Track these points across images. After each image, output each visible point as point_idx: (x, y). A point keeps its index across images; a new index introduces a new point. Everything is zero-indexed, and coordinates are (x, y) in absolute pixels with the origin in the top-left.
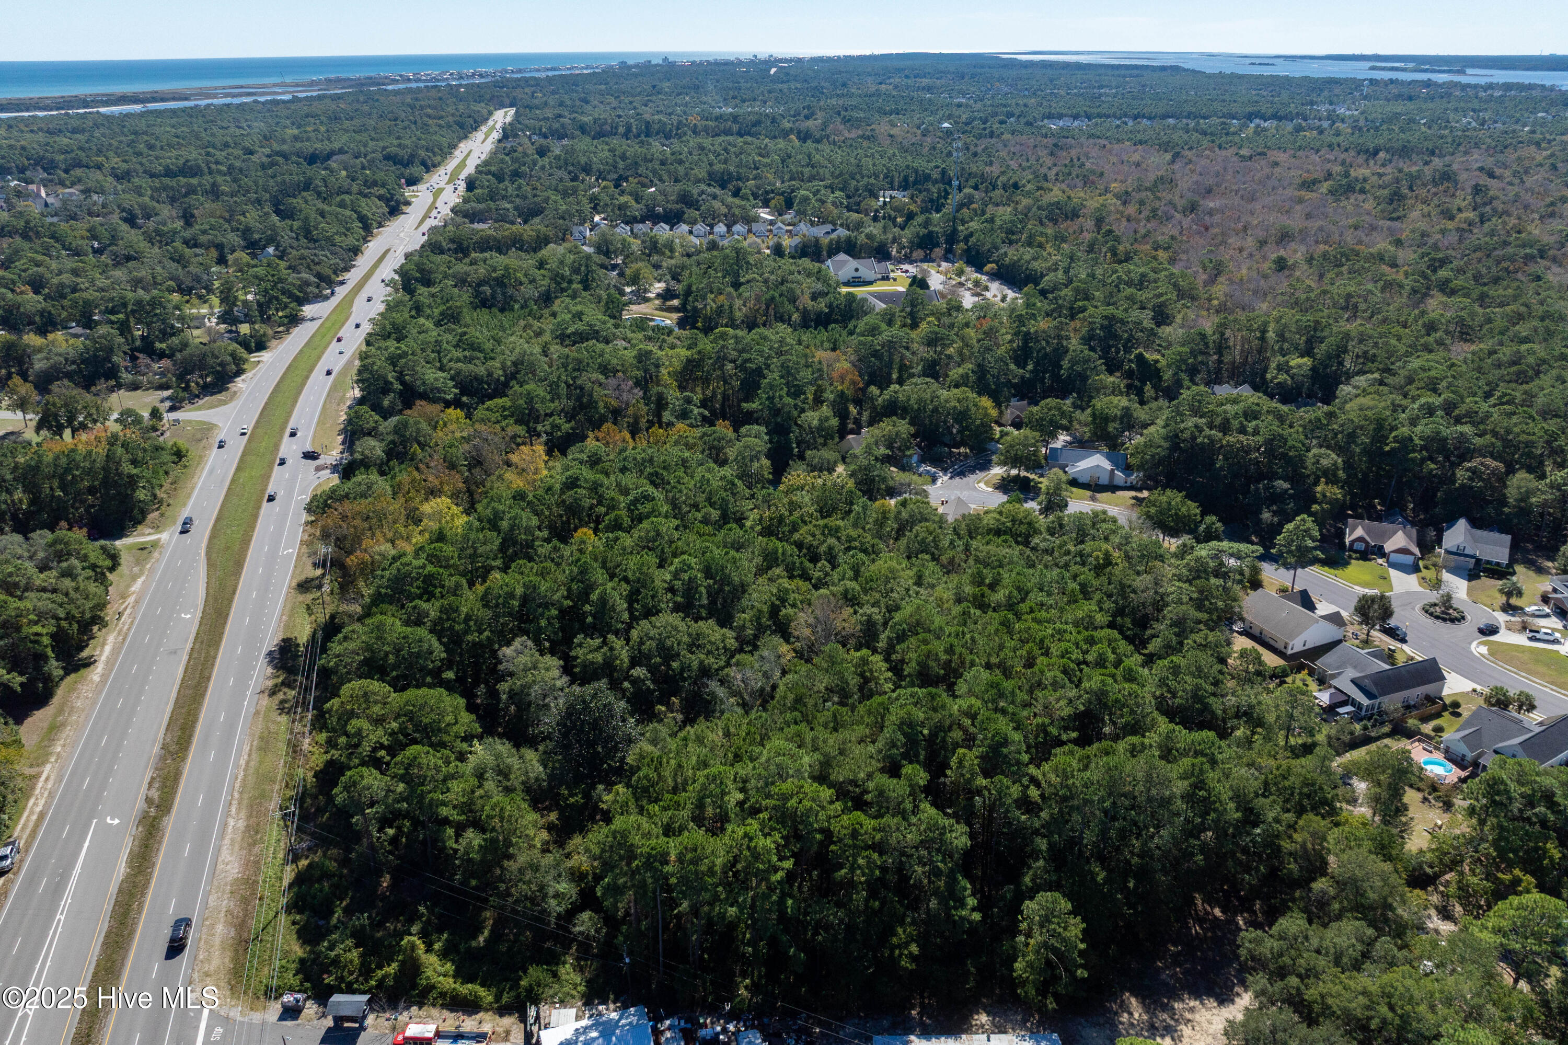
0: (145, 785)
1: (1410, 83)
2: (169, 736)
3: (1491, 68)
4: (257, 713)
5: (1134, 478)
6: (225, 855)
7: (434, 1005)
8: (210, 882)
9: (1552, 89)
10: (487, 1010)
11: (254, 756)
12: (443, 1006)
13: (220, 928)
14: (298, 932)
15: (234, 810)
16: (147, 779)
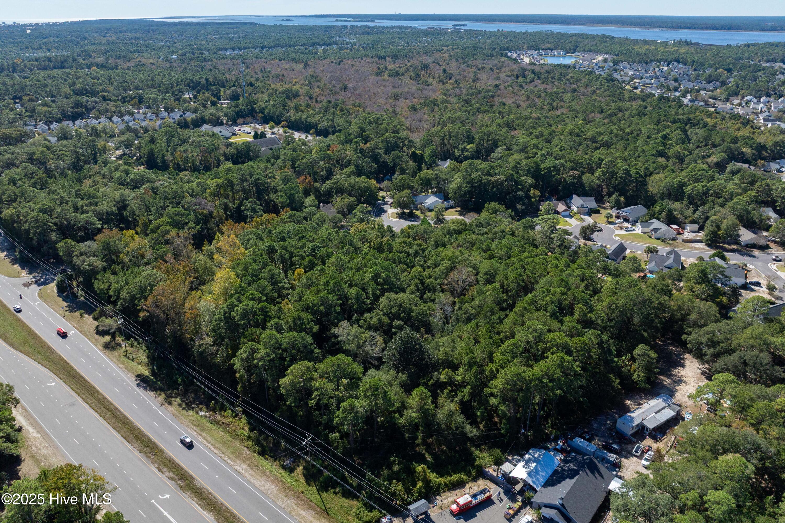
0: (160, 474)
1: (361, 27)
2: (135, 445)
3: (383, 19)
4: (174, 415)
5: (452, 202)
6: (257, 483)
7: (444, 492)
8: (268, 498)
9: (414, 28)
10: (468, 482)
11: (204, 435)
12: (449, 490)
13: (303, 513)
14: (343, 496)
15: (232, 463)
16: (156, 471)
